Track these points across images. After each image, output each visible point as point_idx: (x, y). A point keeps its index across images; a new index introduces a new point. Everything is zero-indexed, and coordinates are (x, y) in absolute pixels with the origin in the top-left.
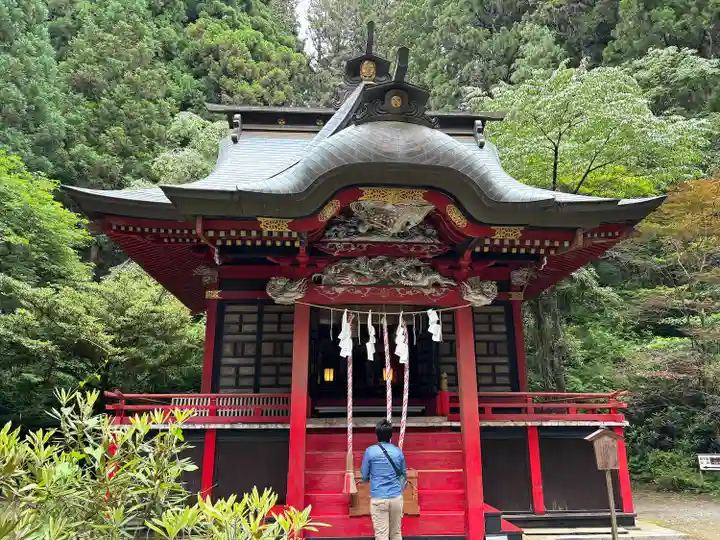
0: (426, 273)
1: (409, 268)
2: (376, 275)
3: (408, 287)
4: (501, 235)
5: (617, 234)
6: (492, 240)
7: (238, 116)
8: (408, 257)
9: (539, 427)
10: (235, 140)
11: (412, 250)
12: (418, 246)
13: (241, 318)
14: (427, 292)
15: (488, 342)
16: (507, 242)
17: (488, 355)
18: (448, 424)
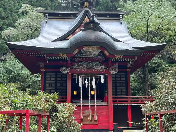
0: (100, 65)
1: (96, 64)
2: (88, 66)
3: (96, 69)
4: (117, 57)
5: (154, 53)
7: (47, 14)
8: (96, 61)
9: (131, 105)
10: (46, 22)
12: (99, 59)
13: (51, 76)
14: (100, 70)
15: (120, 83)
17: (120, 86)
18: (107, 104)
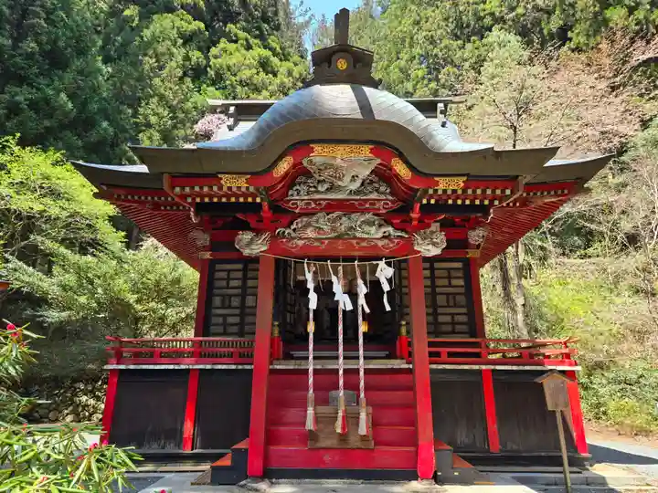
0: (380, 226)
1: (363, 222)
2: (333, 229)
3: (363, 239)
4: (443, 184)
5: (566, 192)
6: (436, 191)
7: (233, 108)
8: (363, 212)
9: (493, 370)
10: (230, 128)
11: (367, 206)
12: (373, 202)
13: (228, 275)
14: (380, 243)
15: (448, 294)
16: (449, 192)
17: (448, 306)
18: (406, 366)
